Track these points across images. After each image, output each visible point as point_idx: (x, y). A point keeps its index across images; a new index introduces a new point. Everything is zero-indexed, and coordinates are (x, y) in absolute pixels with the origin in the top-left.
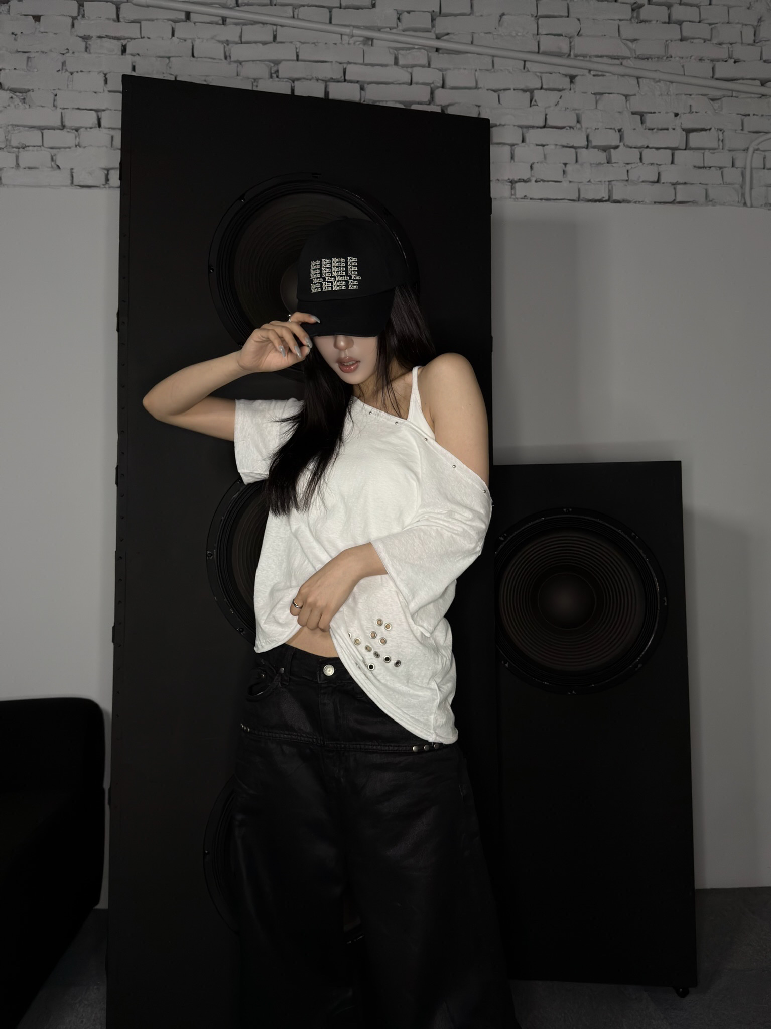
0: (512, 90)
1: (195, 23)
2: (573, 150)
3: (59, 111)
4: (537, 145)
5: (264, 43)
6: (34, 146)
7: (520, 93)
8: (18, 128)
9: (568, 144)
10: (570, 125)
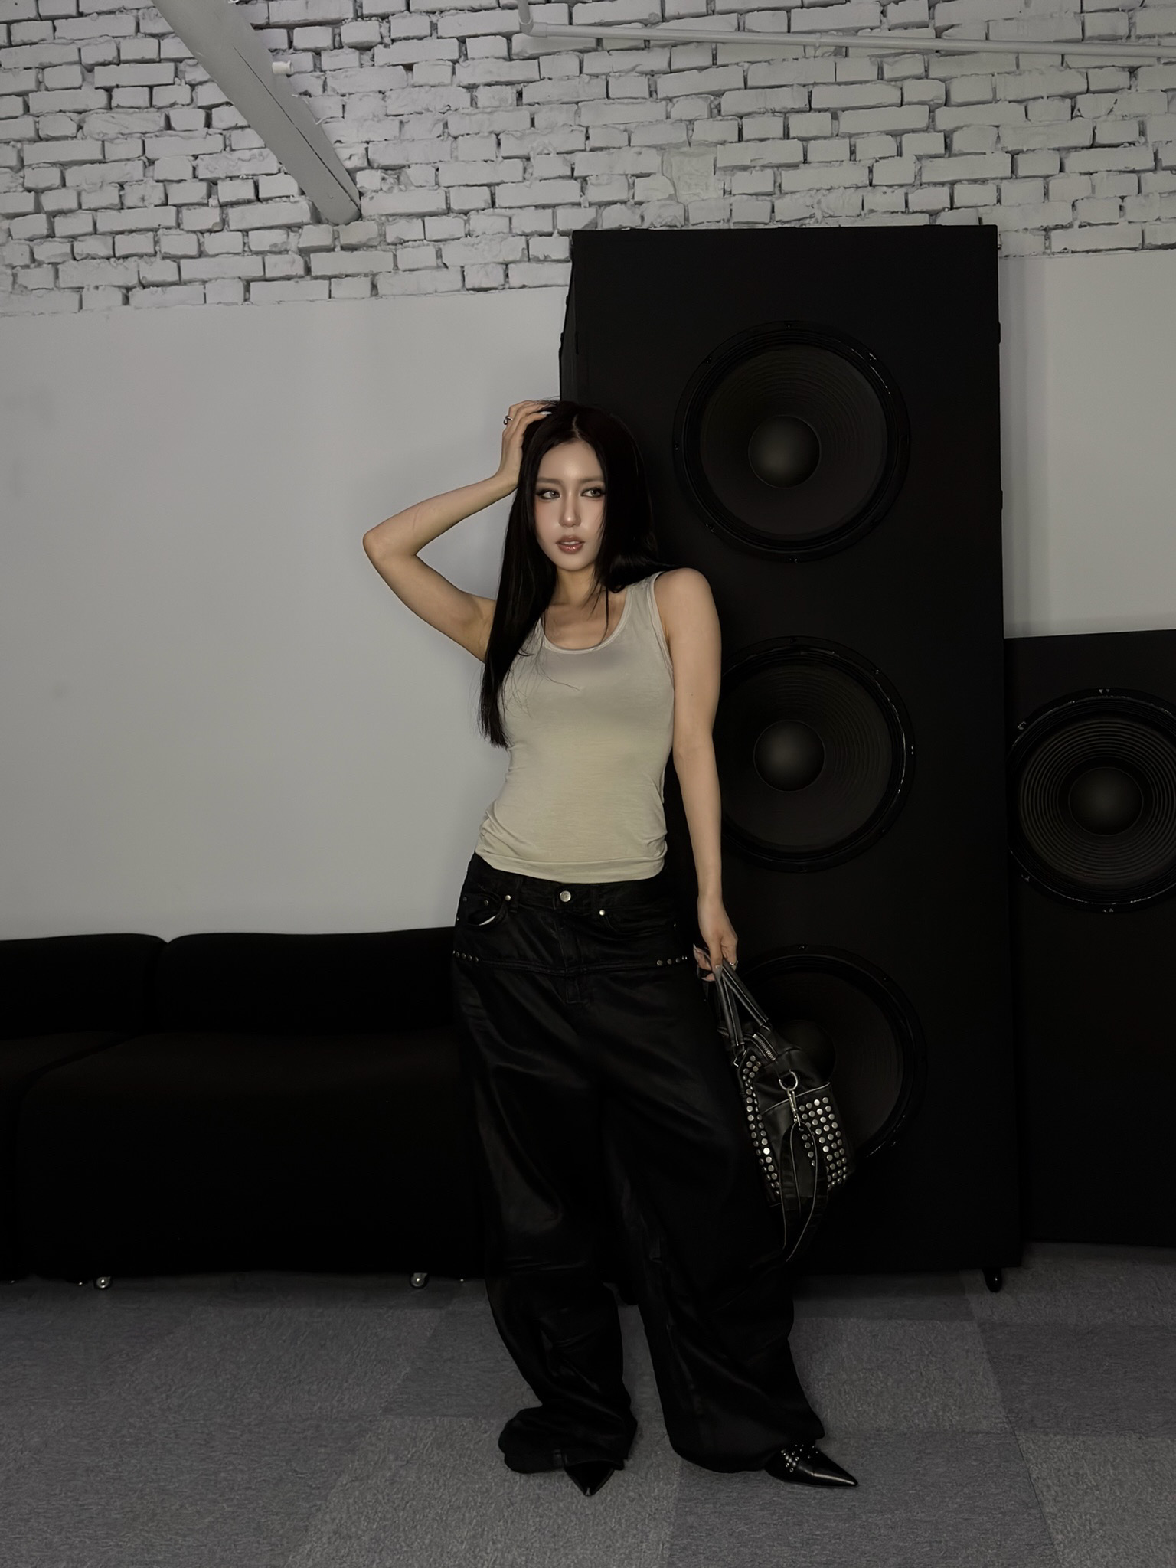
0: (1045, 98)
1: (608, 52)
2: (1134, 176)
3: (442, 191)
4: (1081, 174)
5: (701, 69)
6: (415, 241)
7: (1057, 102)
8: (394, 217)
9: (1126, 168)
10: (1130, 141)
